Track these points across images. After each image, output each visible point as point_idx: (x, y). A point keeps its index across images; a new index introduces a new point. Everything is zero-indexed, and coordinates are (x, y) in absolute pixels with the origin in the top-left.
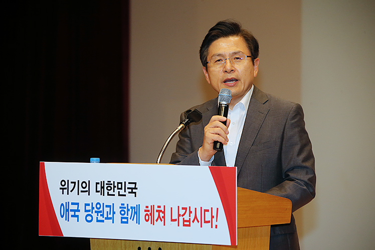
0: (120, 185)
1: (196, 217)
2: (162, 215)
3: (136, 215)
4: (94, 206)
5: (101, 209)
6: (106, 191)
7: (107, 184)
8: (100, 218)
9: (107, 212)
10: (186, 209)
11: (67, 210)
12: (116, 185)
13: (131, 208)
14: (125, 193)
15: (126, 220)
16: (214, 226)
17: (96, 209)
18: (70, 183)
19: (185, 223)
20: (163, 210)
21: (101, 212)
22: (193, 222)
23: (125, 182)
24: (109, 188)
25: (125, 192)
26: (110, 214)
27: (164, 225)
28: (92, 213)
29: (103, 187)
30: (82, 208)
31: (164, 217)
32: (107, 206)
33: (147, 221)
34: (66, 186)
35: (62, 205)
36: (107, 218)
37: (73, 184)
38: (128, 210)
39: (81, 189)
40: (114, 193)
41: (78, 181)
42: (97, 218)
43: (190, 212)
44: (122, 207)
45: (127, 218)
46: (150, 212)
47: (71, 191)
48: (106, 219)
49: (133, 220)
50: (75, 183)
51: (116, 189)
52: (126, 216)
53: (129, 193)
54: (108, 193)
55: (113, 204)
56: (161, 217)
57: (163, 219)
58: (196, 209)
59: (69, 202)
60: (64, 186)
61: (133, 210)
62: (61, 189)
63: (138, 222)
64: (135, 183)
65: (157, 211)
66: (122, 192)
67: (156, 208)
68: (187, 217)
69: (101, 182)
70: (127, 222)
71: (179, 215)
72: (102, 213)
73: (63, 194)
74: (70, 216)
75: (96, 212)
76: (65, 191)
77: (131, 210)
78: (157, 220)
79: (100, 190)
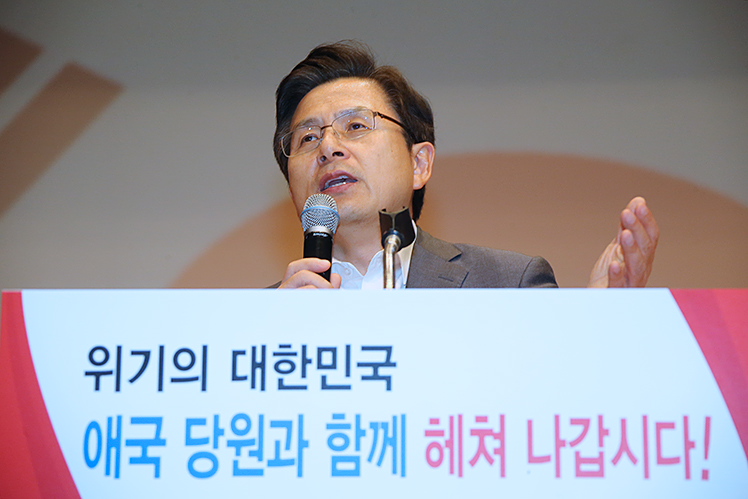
0: (327, 357)
1: (624, 447)
2: (491, 444)
3: (389, 449)
4: (225, 424)
5: (253, 434)
6: (272, 377)
7: (275, 354)
8: (247, 462)
9: (277, 444)
10: (586, 423)
11: (114, 443)
12: (312, 354)
13: (374, 426)
14: (345, 381)
15: (351, 466)
16: (696, 472)
17: (229, 435)
18: (125, 354)
19: (585, 467)
20: (497, 430)
21: (251, 442)
22: (615, 461)
23: (348, 348)
24: (285, 367)
25: (348, 374)
26: (288, 447)
27: (503, 474)
28: (216, 446)
29: (262, 365)
30: (173, 431)
31: (501, 451)
32: (274, 424)
33: (435, 464)
34: (111, 365)
35: (94, 425)
36: (276, 462)
37: (141, 358)
38: (360, 433)
39: (170, 371)
40: (302, 382)
41: (162, 348)
42: (236, 463)
43: (603, 432)
44: (337, 424)
45: (356, 460)
46: (447, 436)
47: (132, 381)
48: (271, 463)
49: (379, 463)
50: (147, 354)
51: (311, 368)
52: (350, 451)
53: (364, 378)
54: (281, 381)
55: (301, 418)
56: (490, 451)
57: (497, 458)
58: (623, 422)
59: (119, 418)
60: (102, 366)
61: (381, 432)
62: (87, 374)
63: (400, 468)
64: (389, 349)
65: (474, 432)
66: (336, 377)
67: (469, 424)
68: (589, 448)
69: (254, 349)
70: (356, 473)
71: (560, 444)
72: (255, 448)
73: (97, 388)
74: (124, 460)
75: (230, 443)
76: (108, 382)
77: (370, 433)
78: (473, 462)
79: (248, 373)
